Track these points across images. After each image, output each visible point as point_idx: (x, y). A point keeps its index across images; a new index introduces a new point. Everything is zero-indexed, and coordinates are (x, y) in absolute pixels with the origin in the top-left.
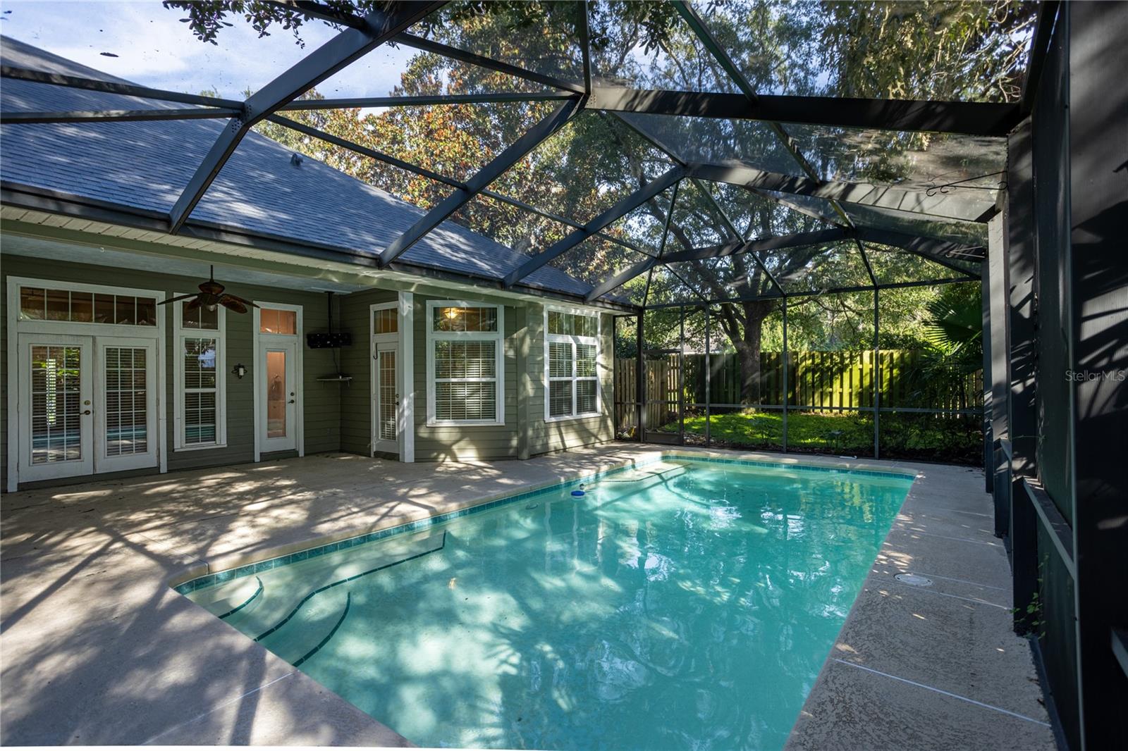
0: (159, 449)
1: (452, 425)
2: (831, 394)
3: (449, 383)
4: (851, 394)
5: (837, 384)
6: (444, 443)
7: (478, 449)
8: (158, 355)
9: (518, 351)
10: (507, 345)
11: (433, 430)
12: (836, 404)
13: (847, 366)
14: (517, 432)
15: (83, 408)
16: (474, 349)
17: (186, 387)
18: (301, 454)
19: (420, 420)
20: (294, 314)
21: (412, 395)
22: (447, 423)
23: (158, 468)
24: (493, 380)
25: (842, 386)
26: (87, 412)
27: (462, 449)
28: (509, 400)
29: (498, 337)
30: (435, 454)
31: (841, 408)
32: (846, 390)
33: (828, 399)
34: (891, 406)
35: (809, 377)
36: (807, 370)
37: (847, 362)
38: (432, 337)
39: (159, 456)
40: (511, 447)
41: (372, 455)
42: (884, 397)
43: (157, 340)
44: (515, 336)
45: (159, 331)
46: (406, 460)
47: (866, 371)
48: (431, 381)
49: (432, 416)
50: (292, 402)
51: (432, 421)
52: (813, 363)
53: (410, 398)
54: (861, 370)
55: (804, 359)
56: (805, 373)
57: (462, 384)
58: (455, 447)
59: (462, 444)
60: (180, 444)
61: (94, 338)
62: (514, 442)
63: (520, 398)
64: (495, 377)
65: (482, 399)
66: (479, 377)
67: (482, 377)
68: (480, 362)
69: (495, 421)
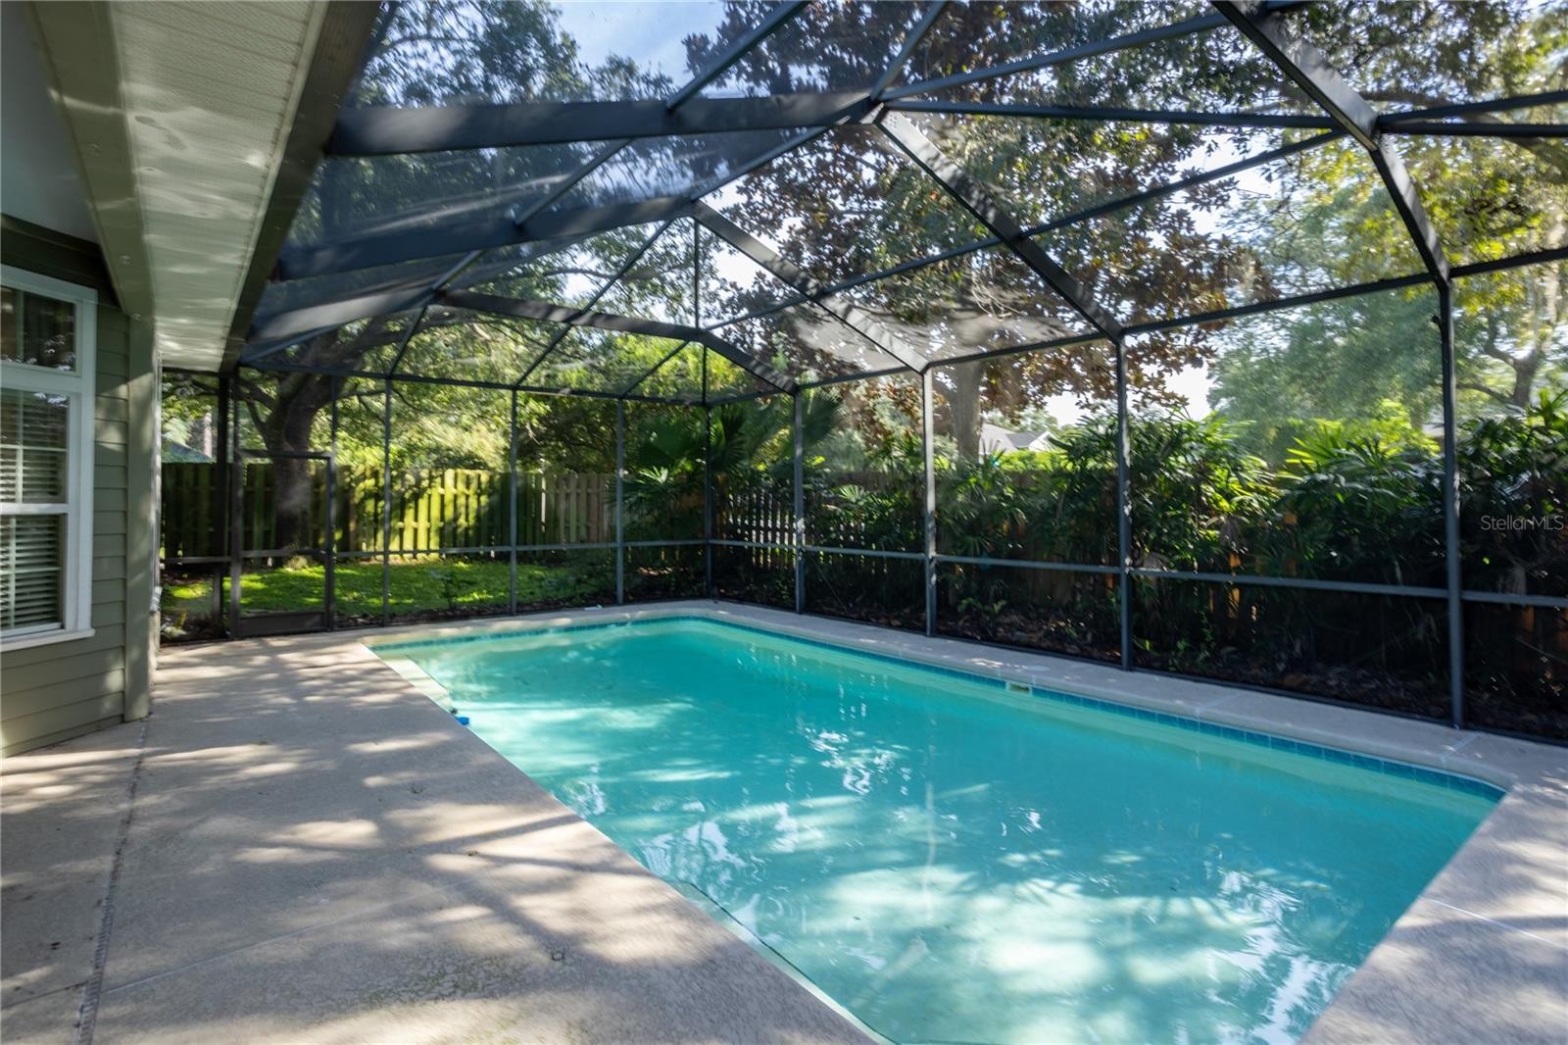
2: (401, 531)
4: (429, 530)
5: (410, 514)
9: (130, 431)
10: (101, 416)
12: (408, 545)
13: (425, 490)
24: (57, 507)
25: (416, 519)
28: (104, 564)
29: (77, 388)
31: (415, 552)
32: (423, 524)
33: (397, 539)
34: (478, 545)
35: (370, 506)
36: (368, 495)
37: (425, 484)
40: (105, 694)
42: (471, 532)
47: (449, 498)
52: (376, 485)
54: (442, 497)
55: (364, 477)
56: (363, 500)
62: (115, 680)
63: (134, 557)
64: (64, 500)
65: (17, 566)
66: (13, 501)
67: (24, 501)
68: (14, 457)
69: (63, 627)
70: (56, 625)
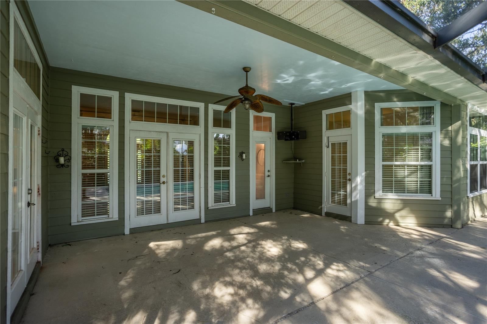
0: (200, 207)
1: (396, 197)
3: (392, 166)
6: (389, 211)
7: (417, 217)
8: (200, 145)
9: (453, 140)
10: (442, 136)
11: (380, 200)
14: (452, 206)
15: (162, 180)
16: (414, 139)
17: (215, 166)
18: (274, 210)
19: (369, 192)
20: (270, 118)
21: (364, 174)
22: (391, 196)
23: (200, 219)
24: (429, 163)
26: (164, 183)
27: (403, 217)
28: (445, 179)
29: (435, 129)
30: (381, 219)
38: (380, 131)
39: (200, 212)
40: (446, 218)
41: (323, 214)
43: (200, 135)
44: (450, 128)
45: (201, 128)
46: (359, 222)
48: (379, 163)
49: (379, 190)
50: (269, 176)
51: (379, 194)
53: (362, 176)
57: (403, 166)
58: (397, 215)
59: (403, 213)
60: (211, 204)
61: (167, 133)
62: (449, 214)
63: (454, 179)
64: (432, 161)
65: (420, 178)
66: (418, 161)
67: (421, 161)
68: (419, 150)
69: (432, 196)
70: (431, 195)
